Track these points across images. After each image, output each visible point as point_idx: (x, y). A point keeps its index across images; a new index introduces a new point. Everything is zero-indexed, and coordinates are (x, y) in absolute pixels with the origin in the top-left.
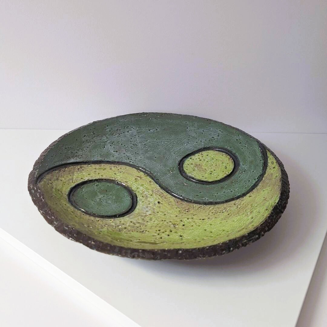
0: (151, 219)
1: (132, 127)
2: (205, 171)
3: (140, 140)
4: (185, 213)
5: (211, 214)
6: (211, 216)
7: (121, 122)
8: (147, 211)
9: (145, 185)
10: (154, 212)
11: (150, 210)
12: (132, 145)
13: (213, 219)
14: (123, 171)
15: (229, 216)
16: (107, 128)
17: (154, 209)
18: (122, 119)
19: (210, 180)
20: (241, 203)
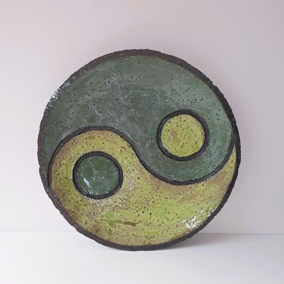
0: (133, 195)
1: (113, 76)
2: (178, 143)
3: (122, 92)
4: (156, 191)
5: (173, 194)
6: (173, 196)
7: (100, 72)
8: (130, 187)
9: (128, 158)
10: (135, 188)
11: (132, 185)
12: (114, 100)
13: (173, 199)
14: (109, 139)
15: (183, 200)
16: (87, 84)
17: (135, 185)
18: (100, 68)
19: (180, 156)
20: (195, 189)
